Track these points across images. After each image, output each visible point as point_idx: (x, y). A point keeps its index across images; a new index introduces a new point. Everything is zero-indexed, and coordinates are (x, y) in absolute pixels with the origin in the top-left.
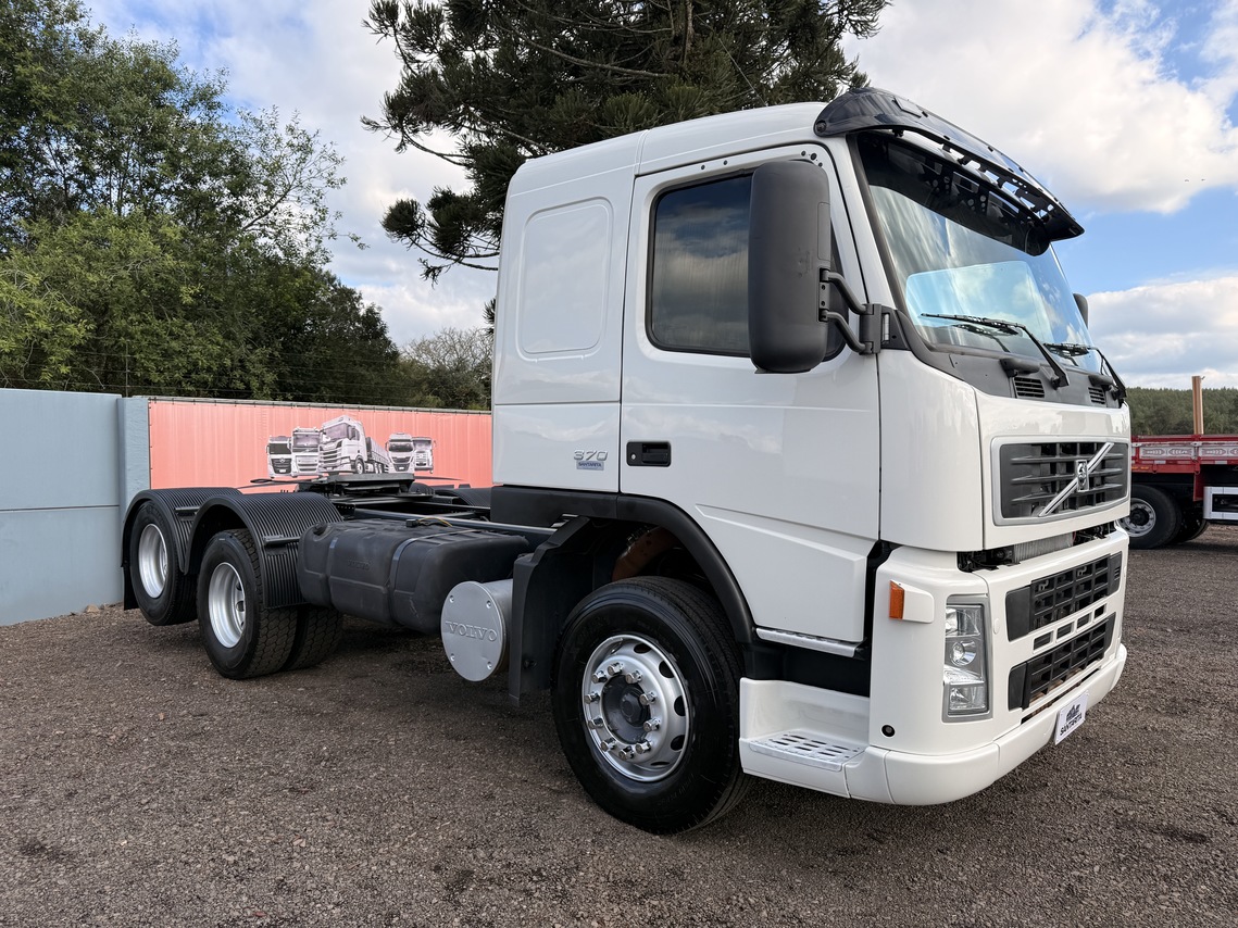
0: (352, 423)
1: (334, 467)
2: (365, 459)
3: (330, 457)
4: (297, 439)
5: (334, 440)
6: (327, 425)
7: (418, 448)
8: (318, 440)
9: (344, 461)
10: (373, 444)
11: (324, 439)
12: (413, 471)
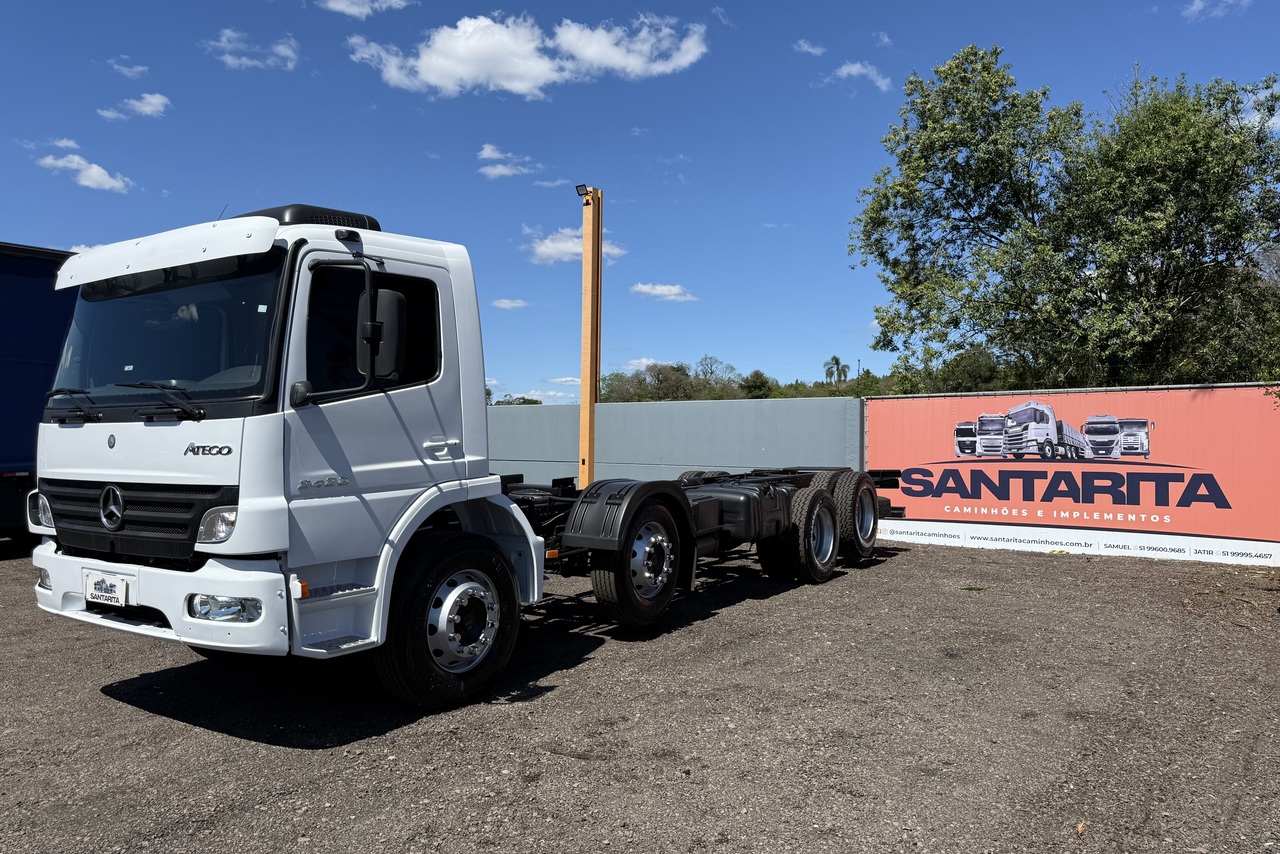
0: (1040, 408)
1: (1019, 449)
2: (1055, 442)
3: (1015, 440)
4: (982, 423)
5: (1019, 425)
6: (1013, 411)
7: (1127, 431)
8: (1003, 424)
9: (1029, 444)
10: (1065, 427)
11: (1010, 423)
12: (1120, 456)
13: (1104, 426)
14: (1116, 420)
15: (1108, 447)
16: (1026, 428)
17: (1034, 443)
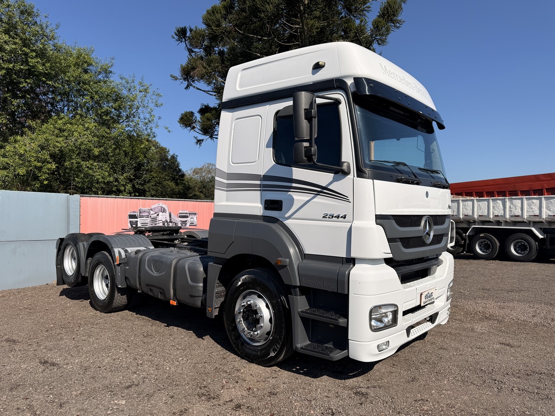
0: (164, 206)
1: (155, 224)
3: (154, 220)
4: (140, 213)
5: (156, 213)
6: (153, 207)
7: (191, 216)
8: (149, 213)
9: (159, 222)
10: (172, 214)
11: (152, 212)
12: (189, 226)
13: (184, 214)
14: (188, 212)
15: (184, 222)
16: (158, 215)
17: (161, 221)
